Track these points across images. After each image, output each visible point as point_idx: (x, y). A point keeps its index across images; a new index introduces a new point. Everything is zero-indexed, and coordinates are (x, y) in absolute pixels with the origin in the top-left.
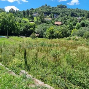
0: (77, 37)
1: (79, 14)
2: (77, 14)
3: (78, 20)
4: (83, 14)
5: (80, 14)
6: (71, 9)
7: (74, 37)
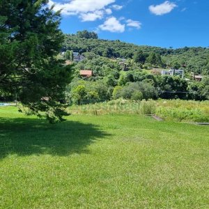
0: (123, 101)
1: (122, 52)
2: (119, 52)
3: (121, 67)
4: (129, 52)
5: (124, 52)
6: (106, 41)
7: (119, 100)
